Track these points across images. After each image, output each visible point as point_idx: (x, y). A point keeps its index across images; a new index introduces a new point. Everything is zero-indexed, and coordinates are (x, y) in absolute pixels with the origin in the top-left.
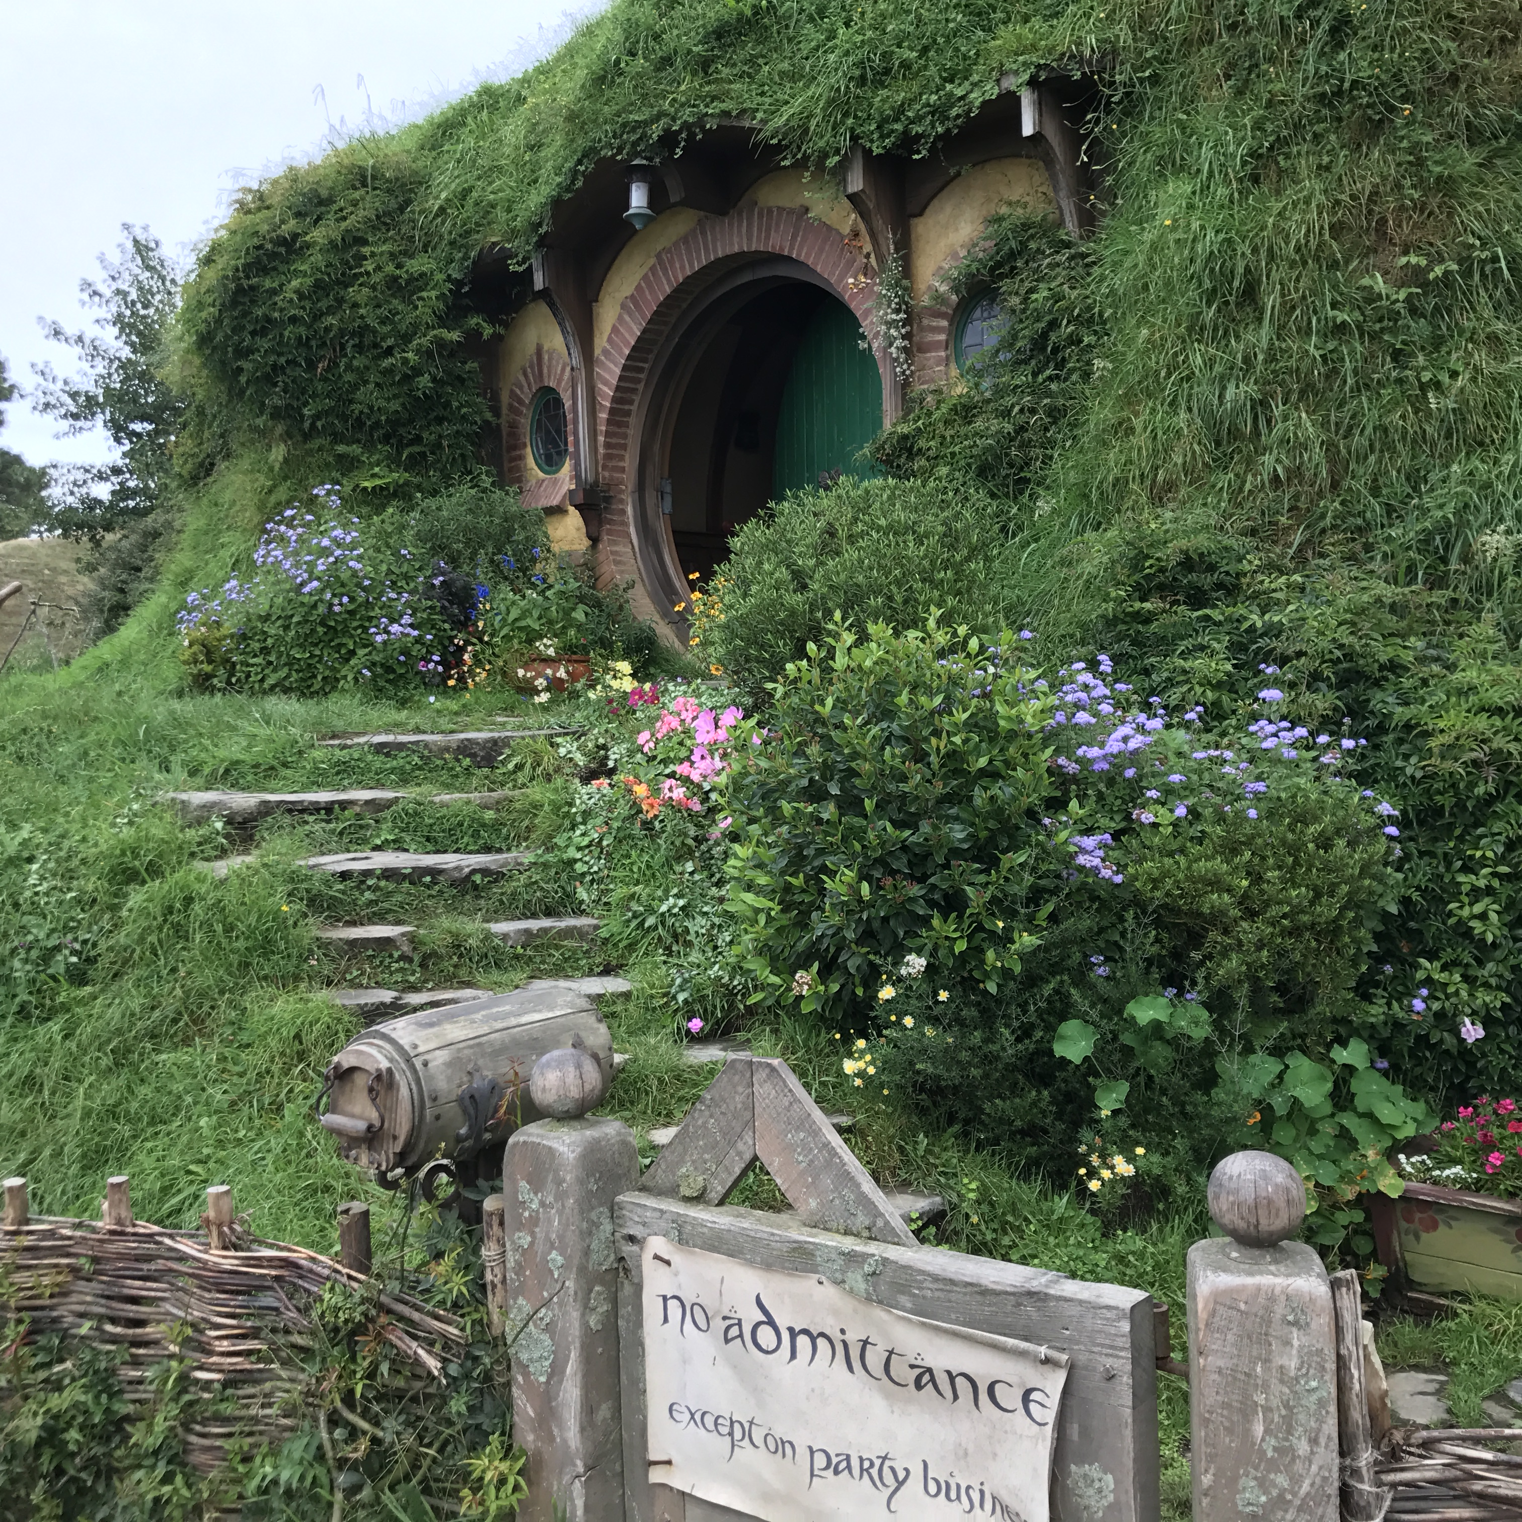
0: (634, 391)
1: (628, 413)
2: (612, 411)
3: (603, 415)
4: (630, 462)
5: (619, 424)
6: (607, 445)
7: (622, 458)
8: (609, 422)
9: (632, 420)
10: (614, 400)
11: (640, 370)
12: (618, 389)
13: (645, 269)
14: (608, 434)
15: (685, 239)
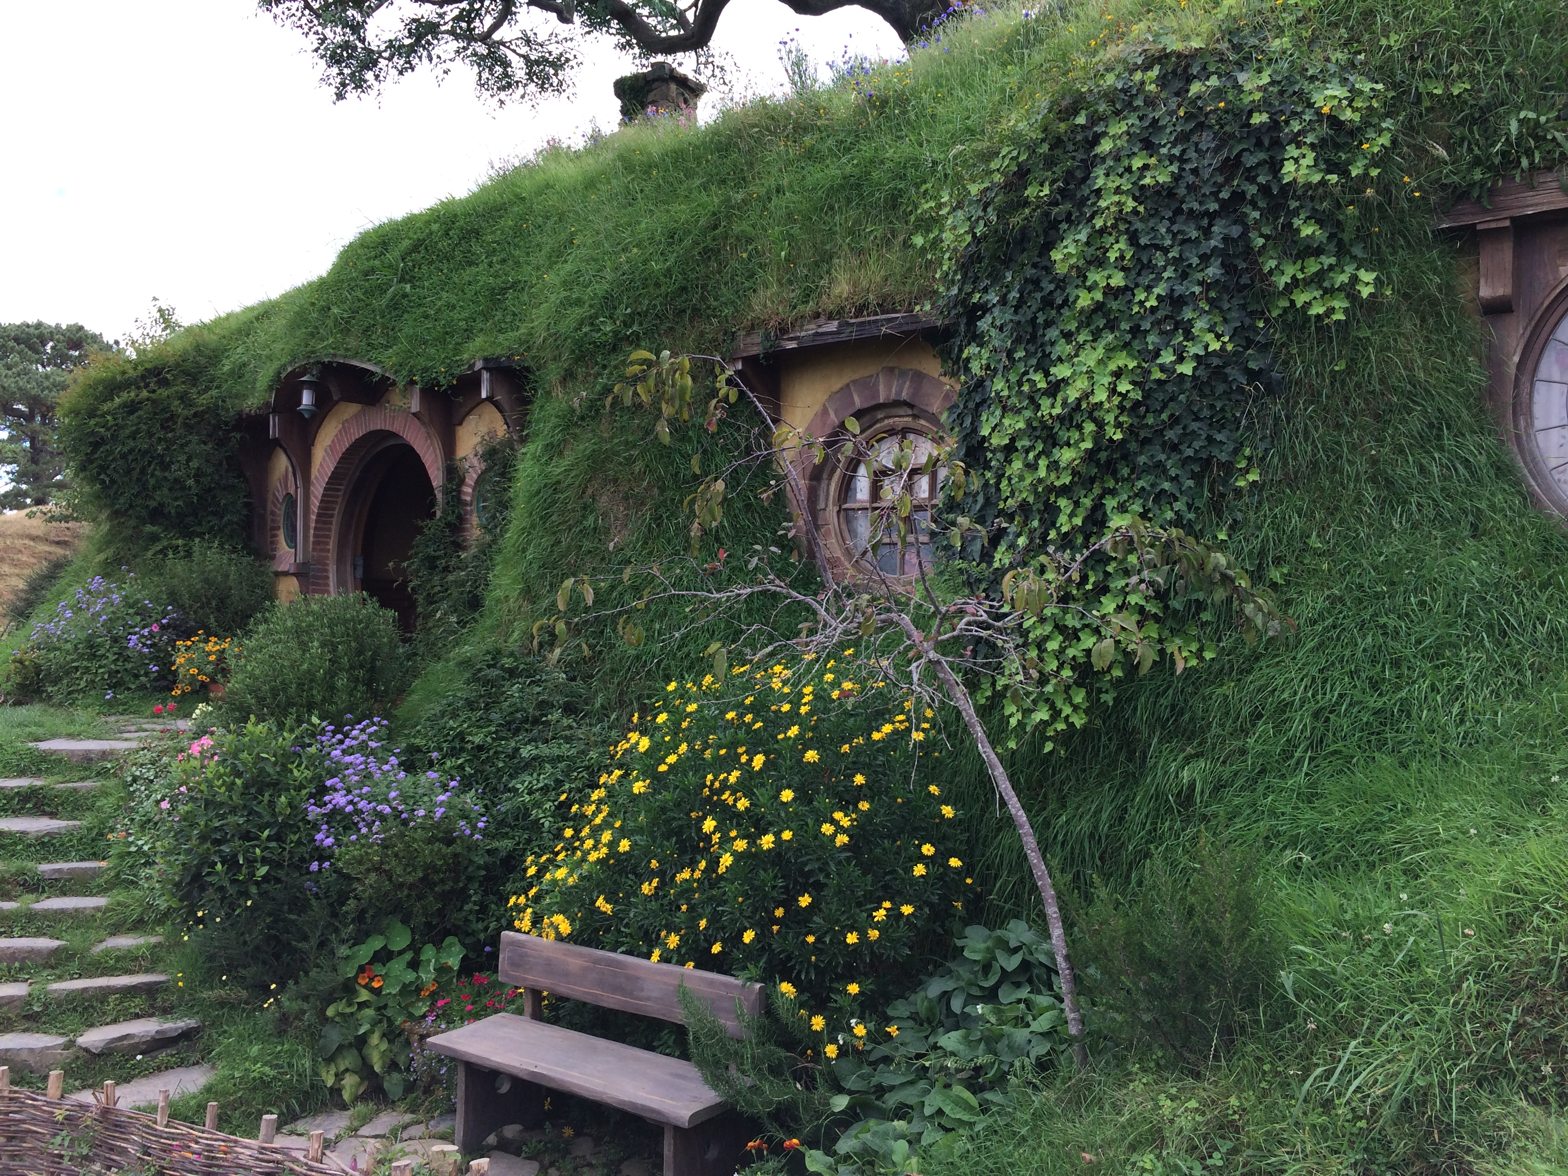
0: (335, 502)
1: (332, 516)
2: (319, 515)
3: (313, 517)
4: (332, 545)
5: (325, 523)
6: (315, 536)
7: (328, 544)
8: (317, 521)
9: (334, 520)
10: (320, 508)
11: (338, 490)
12: (322, 501)
13: (336, 431)
14: (316, 529)
15: (356, 416)
